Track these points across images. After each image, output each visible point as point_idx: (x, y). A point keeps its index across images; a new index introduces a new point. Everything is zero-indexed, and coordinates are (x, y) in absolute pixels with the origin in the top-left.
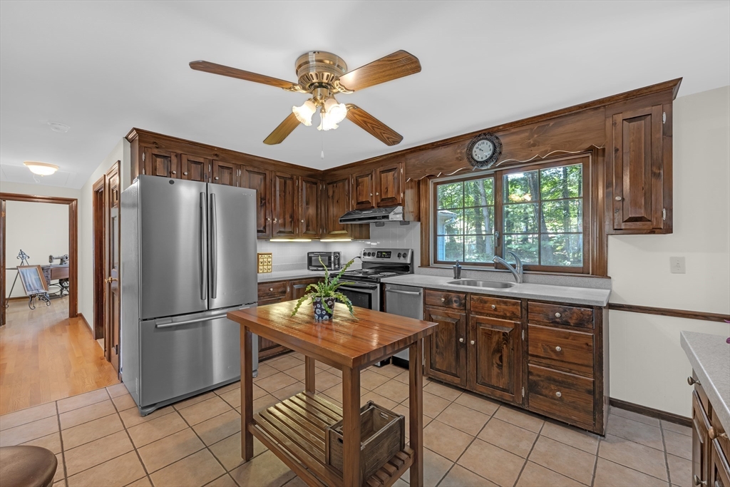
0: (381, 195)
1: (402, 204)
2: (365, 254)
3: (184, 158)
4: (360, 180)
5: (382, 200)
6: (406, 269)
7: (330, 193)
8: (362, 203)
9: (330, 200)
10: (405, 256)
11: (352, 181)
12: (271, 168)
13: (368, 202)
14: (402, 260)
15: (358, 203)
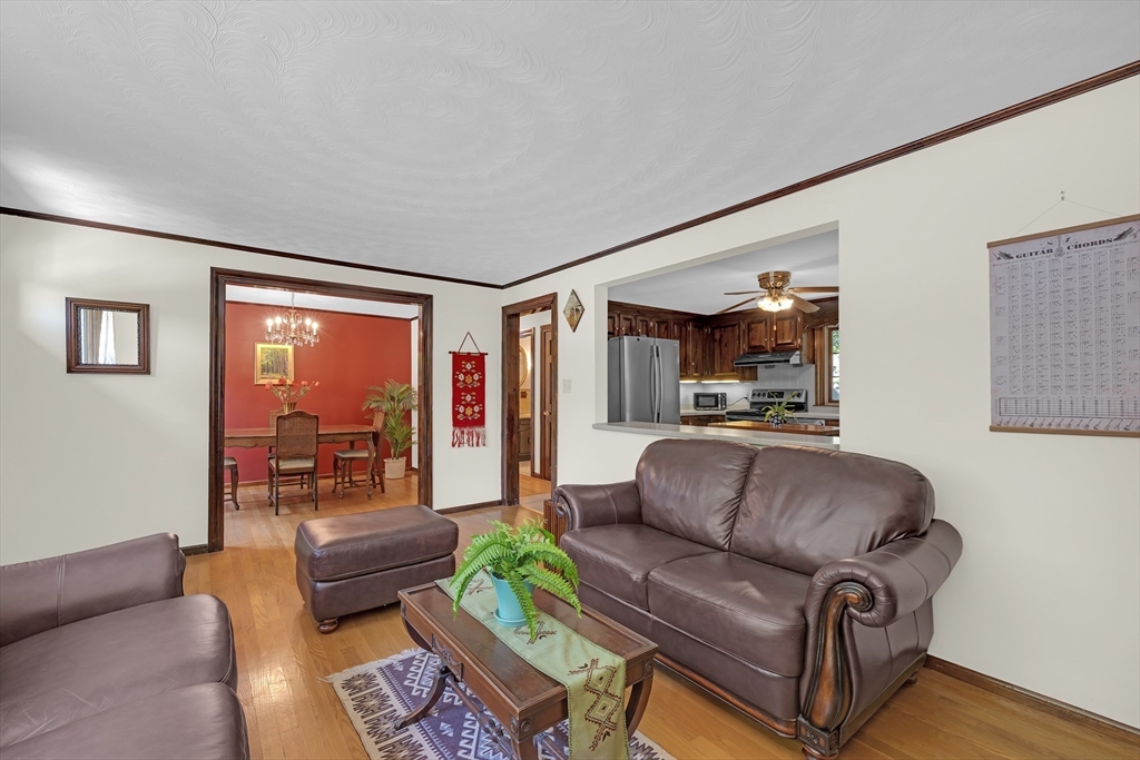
0: (776, 340)
1: (800, 348)
2: (754, 395)
3: (622, 316)
4: (753, 326)
5: (778, 345)
6: (800, 407)
7: (717, 336)
8: (755, 347)
9: (717, 344)
10: (799, 395)
11: (743, 326)
12: (671, 317)
13: (762, 347)
14: (796, 400)
15: (750, 347)
